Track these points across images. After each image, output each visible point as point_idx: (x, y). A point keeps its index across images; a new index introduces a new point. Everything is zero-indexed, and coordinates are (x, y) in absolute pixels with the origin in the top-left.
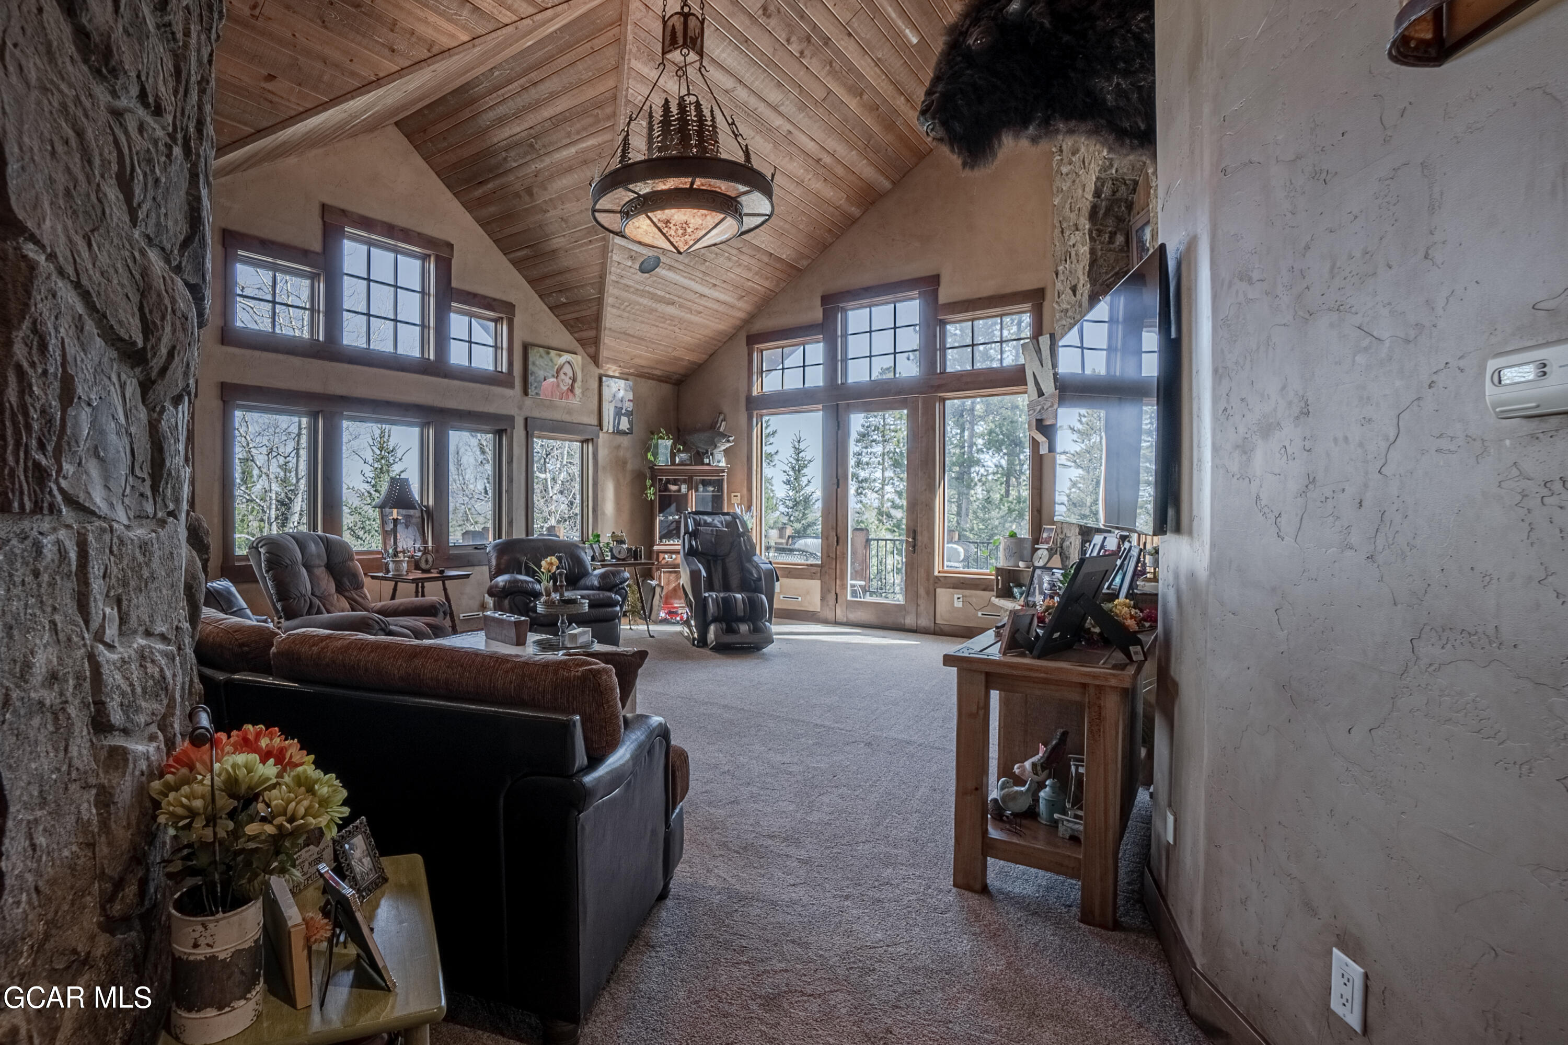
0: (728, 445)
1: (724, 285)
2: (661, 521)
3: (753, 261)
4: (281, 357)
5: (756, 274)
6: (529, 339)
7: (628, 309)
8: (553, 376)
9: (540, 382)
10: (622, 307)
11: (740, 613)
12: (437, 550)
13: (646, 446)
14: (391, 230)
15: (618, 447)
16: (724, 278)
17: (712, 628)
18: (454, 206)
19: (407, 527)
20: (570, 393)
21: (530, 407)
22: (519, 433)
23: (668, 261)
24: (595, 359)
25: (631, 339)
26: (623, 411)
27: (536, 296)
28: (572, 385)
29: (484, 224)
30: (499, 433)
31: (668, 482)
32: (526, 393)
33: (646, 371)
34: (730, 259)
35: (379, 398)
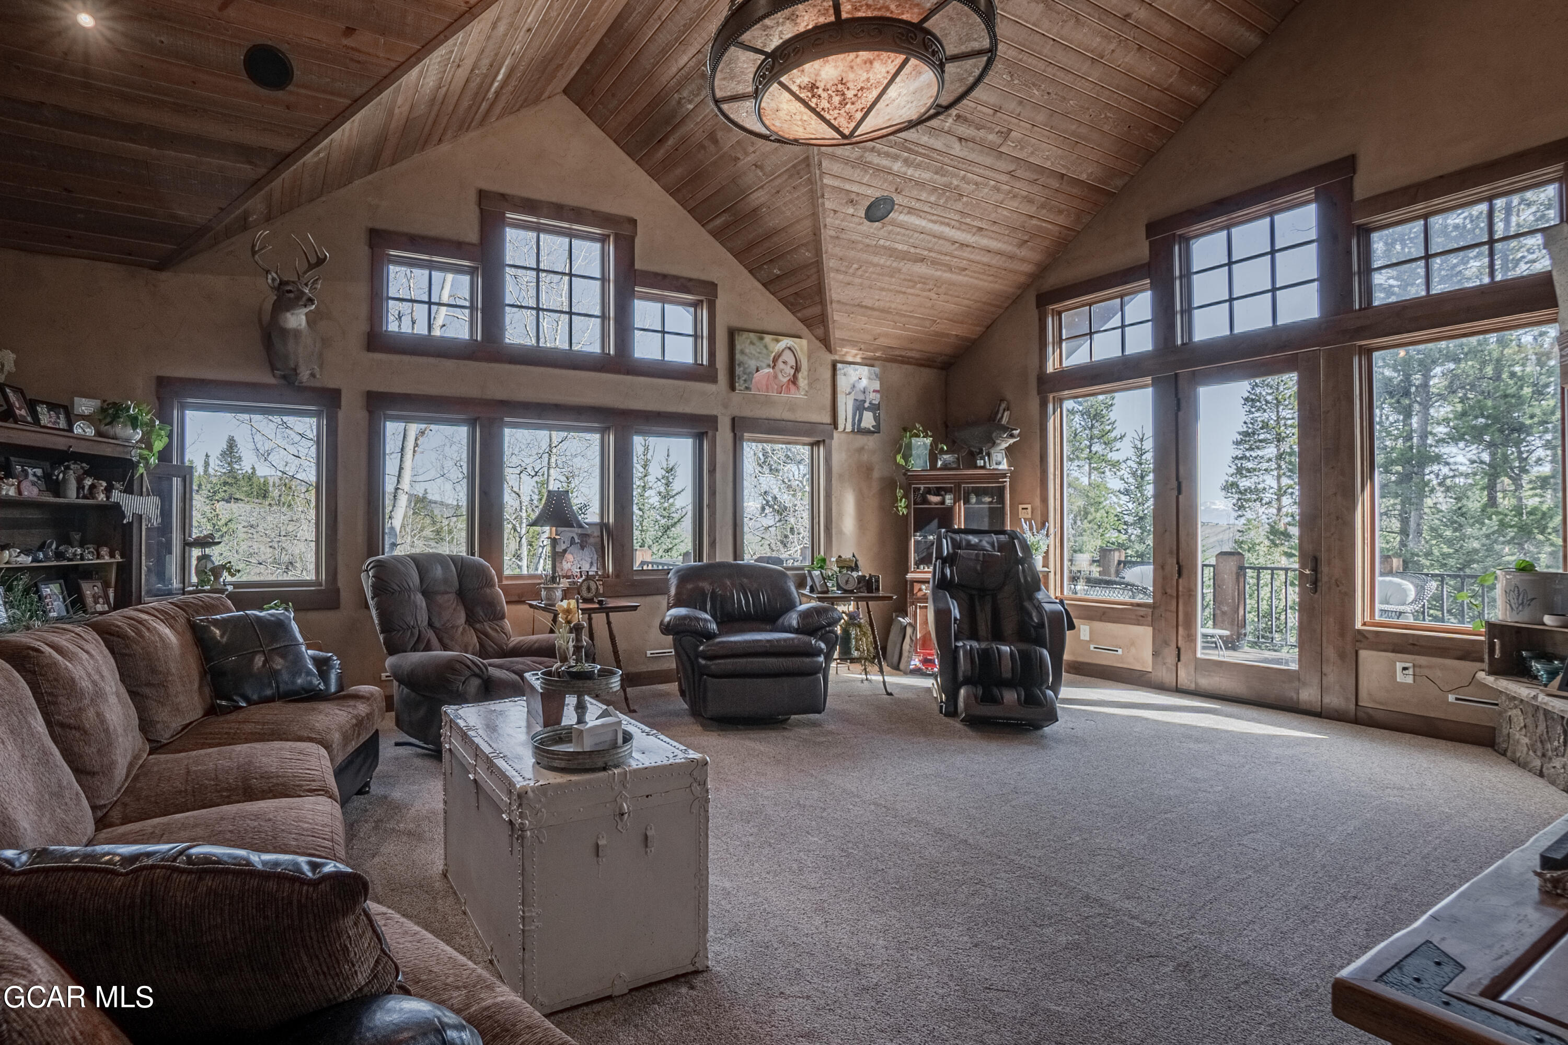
0: (1012, 441)
1: (994, 228)
2: (917, 543)
3: (1035, 189)
4: (431, 360)
5: (1043, 206)
6: (737, 323)
7: (860, 272)
8: (769, 366)
9: (750, 375)
10: (851, 271)
11: (1007, 673)
12: (617, 575)
13: (899, 447)
14: (559, 211)
15: (861, 450)
16: (993, 216)
17: (962, 692)
18: (639, 176)
19: (582, 548)
20: (792, 386)
21: (739, 405)
22: (724, 434)
23: (905, 202)
24: (826, 342)
25: (870, 312)
26: (867, 405)
27: (746, 272)
28: (795, 376)
29: (674, 192)
30: (699, 437)
31: (929, 491)
32: (733, 388)
33: (897, 353)
34: (998, 190)
35: (546, 401)
